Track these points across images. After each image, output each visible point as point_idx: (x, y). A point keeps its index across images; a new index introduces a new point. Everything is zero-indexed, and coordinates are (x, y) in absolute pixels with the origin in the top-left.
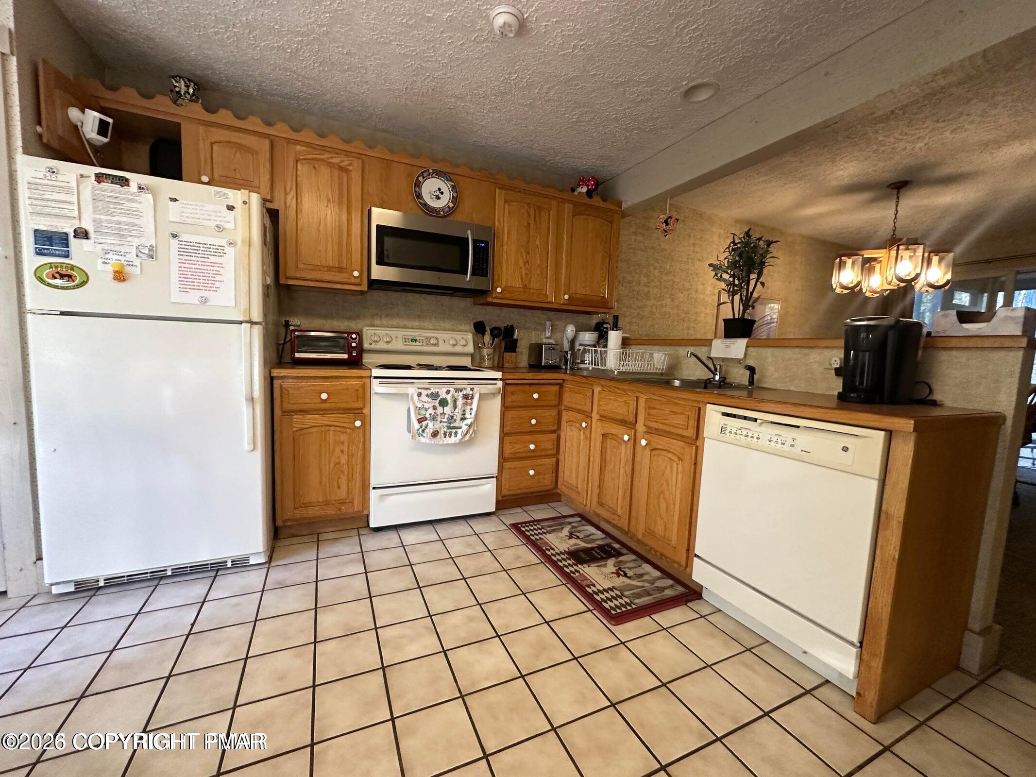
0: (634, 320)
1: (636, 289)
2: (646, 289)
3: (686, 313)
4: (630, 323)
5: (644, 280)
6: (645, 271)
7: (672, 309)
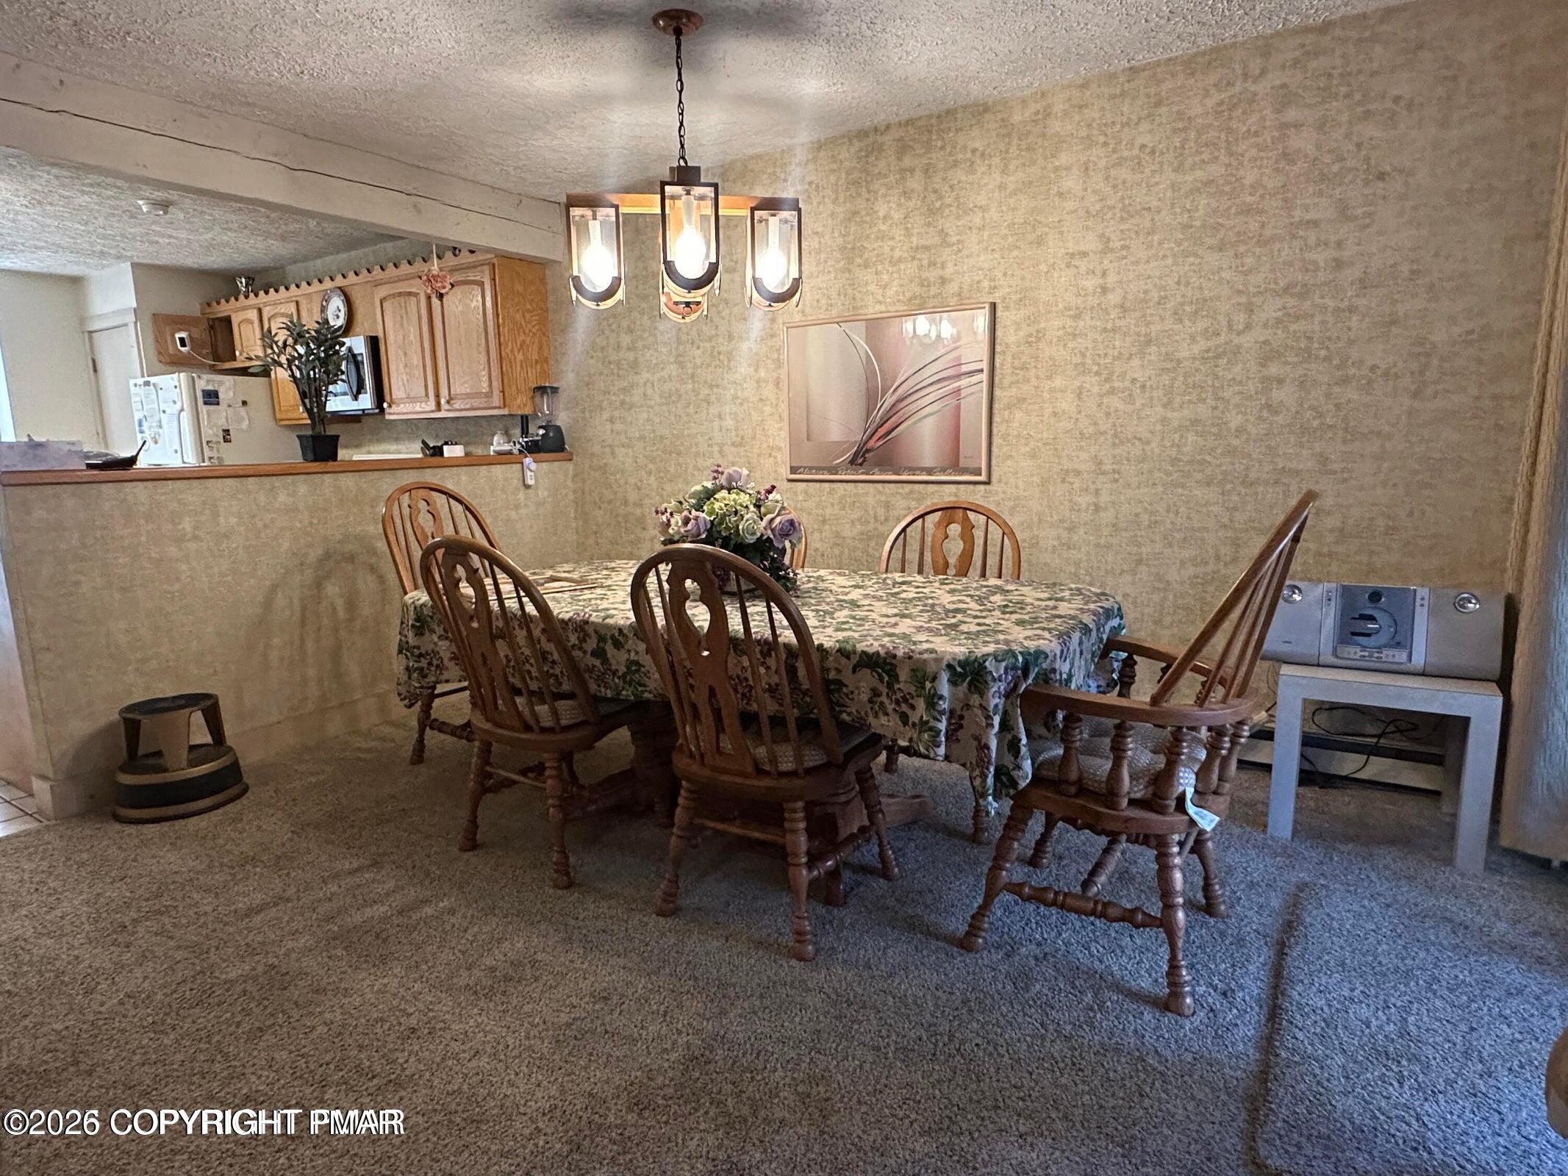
0: (616, 414)
1: (613, 357)
2: (631, 356)
3: (711, 387)
4: (611, 420)
5: (626, 340)
6: (625, 324)
7: (683, 382)
